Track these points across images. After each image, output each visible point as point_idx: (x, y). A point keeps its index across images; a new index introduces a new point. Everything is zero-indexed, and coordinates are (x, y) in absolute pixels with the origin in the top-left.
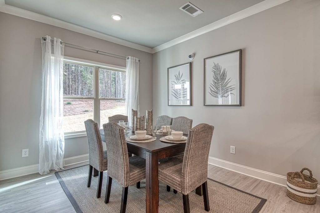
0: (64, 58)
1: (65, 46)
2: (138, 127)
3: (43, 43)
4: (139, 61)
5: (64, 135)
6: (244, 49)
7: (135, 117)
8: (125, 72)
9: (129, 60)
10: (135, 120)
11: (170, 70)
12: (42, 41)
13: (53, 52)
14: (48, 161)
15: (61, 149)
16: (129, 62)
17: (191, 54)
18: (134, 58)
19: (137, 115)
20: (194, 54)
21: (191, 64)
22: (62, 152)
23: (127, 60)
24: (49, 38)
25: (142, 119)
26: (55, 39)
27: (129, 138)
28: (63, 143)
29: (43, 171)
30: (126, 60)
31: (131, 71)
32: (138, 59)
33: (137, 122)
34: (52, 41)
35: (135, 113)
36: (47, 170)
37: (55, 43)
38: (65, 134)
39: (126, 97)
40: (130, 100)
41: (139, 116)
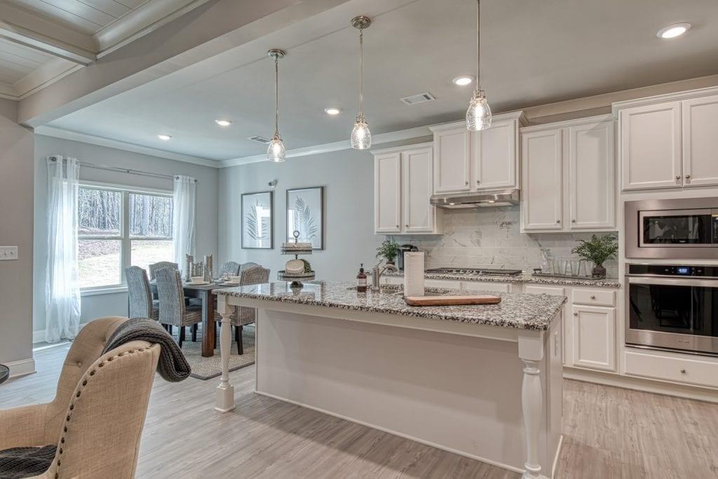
0: (80, 183)
1: (81, 166)
2: (194, 274)
3: (51, 165)
4: (195, 181)
5: (80, 292)
6: (326, 187)
7: (191, 264)
8: (172, 197)
9: (179, 180)
10: (191, 266)
11: (244, 197)
12: (50, 162)
13: (65, 176)
14: (57, 326)
15: (76, 309)
16: (178, 184)
17: (272, 180)
18: (188, 177)
19: (192, 261)
20: (276, 182)
21: (272, 193)
22: (77, 313)
23: (175, 180)
24: (60, 159)
25: (199, 266)
26: (69, 159)
27: (185, 284)
28: (79, 301)
29: (51, 339)
30: (173, 180)
31: (183, 197)
32: (194, 179)
33: (193, 268)
34: (65, 161)
35: (190, 259)
36: (57, 337)
37: (68, 164)
38: (81, 289)
39: (175, 236)
40: (181, 240)
41: (195, 262)
